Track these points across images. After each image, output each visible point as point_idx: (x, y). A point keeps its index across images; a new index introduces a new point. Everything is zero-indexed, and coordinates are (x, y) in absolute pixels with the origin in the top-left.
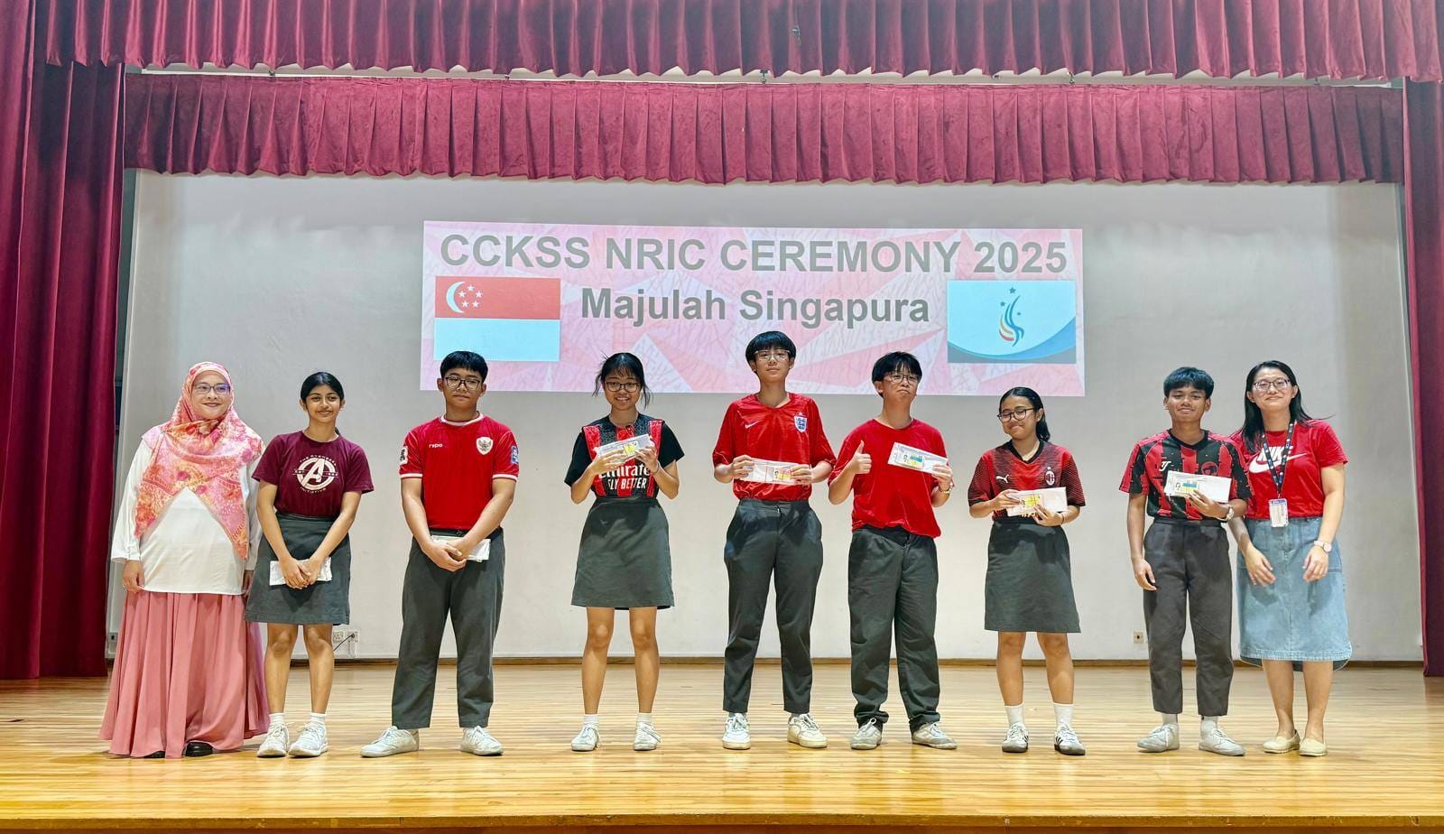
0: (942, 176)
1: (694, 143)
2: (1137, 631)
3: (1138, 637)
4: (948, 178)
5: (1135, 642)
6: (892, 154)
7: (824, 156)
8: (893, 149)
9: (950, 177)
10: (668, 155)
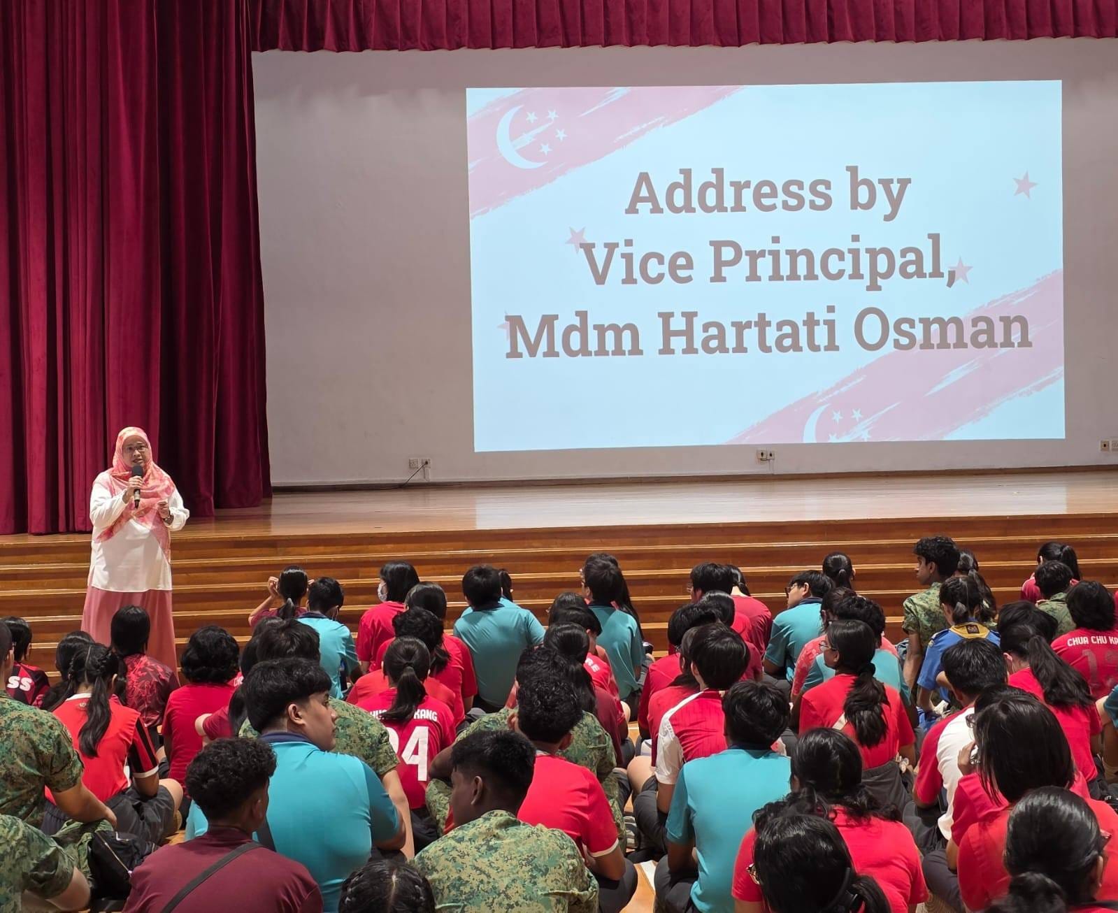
0: (938, 36)
1: (712, 11)
2: (1104, 440)
3: (1105, 446)
4: (942, 36)
5: (1102, 450)
6: (892, 16)
7: (830, 19)
8: (892, 11)
9: (944, 36)
10: (689, 23)
